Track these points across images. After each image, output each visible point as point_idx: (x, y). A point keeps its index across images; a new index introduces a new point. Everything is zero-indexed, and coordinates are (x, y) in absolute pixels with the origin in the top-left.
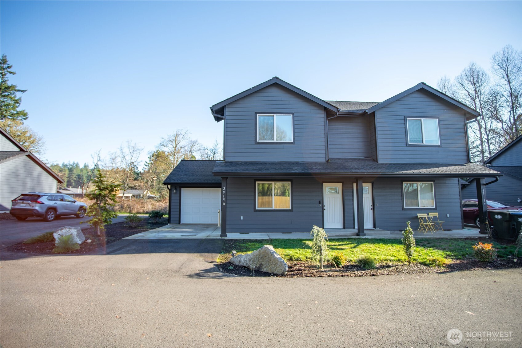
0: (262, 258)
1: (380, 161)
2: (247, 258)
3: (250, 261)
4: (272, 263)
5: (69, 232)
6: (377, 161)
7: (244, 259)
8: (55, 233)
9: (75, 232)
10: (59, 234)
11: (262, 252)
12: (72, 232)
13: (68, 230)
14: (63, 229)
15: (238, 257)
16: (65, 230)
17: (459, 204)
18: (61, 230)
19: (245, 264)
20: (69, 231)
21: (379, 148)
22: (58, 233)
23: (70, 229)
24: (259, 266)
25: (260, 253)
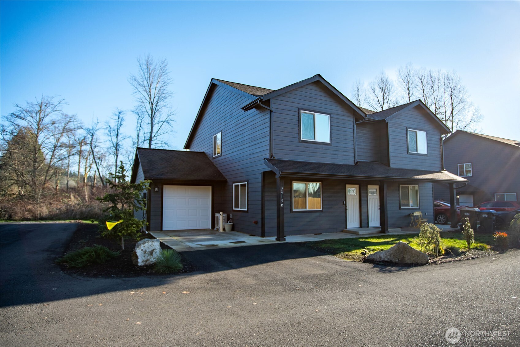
0: (402, 252)
1: (392, 166)
2: (386, 254)
3: (391, 256)
4: (414, 255)
5: (152, 246)
6: (389, 166)
7: (384, 255)
8: (137, 249)
9: (158, 246)
10: (142, 250)
11: (401, 247)
12: (155, 246)
13: (150, 243)
14: (146, 243)
15: (377, 254)
16: (148, 244)
17: (432, 204)
18: (143, 244)
19: (386, 259)
20: (152, 244)
21: (391, 154)
22: (141, 248)
23: (153, 241)
24: (401, 259)
25: (399, 248)
